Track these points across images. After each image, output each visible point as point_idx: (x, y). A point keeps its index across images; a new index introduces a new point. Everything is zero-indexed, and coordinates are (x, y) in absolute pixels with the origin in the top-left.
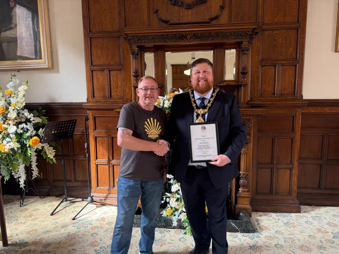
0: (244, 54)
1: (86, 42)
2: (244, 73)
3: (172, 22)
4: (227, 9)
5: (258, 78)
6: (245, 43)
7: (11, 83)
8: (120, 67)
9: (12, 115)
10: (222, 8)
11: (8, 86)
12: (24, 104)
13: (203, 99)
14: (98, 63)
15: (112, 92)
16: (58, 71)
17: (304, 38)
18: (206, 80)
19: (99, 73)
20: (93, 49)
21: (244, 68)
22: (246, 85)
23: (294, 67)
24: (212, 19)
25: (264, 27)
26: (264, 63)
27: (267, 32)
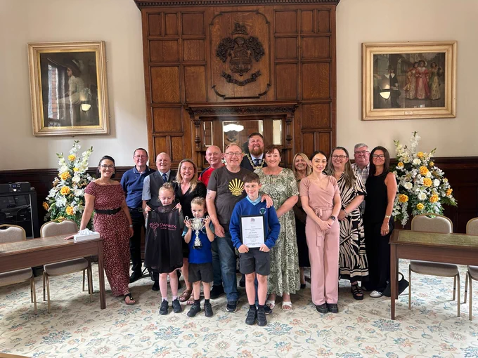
0: (288, 124)
1: (148, 112)
2: (289, 140)
3: (227, 96)
4: (273, 86)
5: (300, 143)
6: (289, 115)
7: (74, 149)
8: (181, 134)
9: (76, 179)
10: (269, 85)
11: (71, 152)
12: (87, 169)
13: (258, 160)
14: (160, 130)
15: (174, 156)
16: (115, 136)
17: (335, 110)
18: (259, 146)
19: (161, 139)
20: (156, 117)
21: (289, 136)
22: (290, 149)
23: (328, 134)
24: (260, 95)
25: (303, 101)
26: (305, 130)
27: (306, 106)
